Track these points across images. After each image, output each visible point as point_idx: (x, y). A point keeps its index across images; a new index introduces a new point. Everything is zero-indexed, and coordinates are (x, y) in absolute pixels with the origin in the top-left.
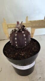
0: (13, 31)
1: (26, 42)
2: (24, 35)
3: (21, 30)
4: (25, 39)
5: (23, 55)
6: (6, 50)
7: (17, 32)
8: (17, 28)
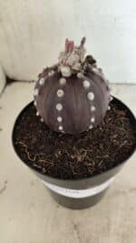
0: (50, 74)
1: (93, 120)
2: (91, 96)
3: (79, 75)
4: (93, 109)
5: (79, 159)
6: (23, 135)
7: (63, 81)
8: (65, 65)
